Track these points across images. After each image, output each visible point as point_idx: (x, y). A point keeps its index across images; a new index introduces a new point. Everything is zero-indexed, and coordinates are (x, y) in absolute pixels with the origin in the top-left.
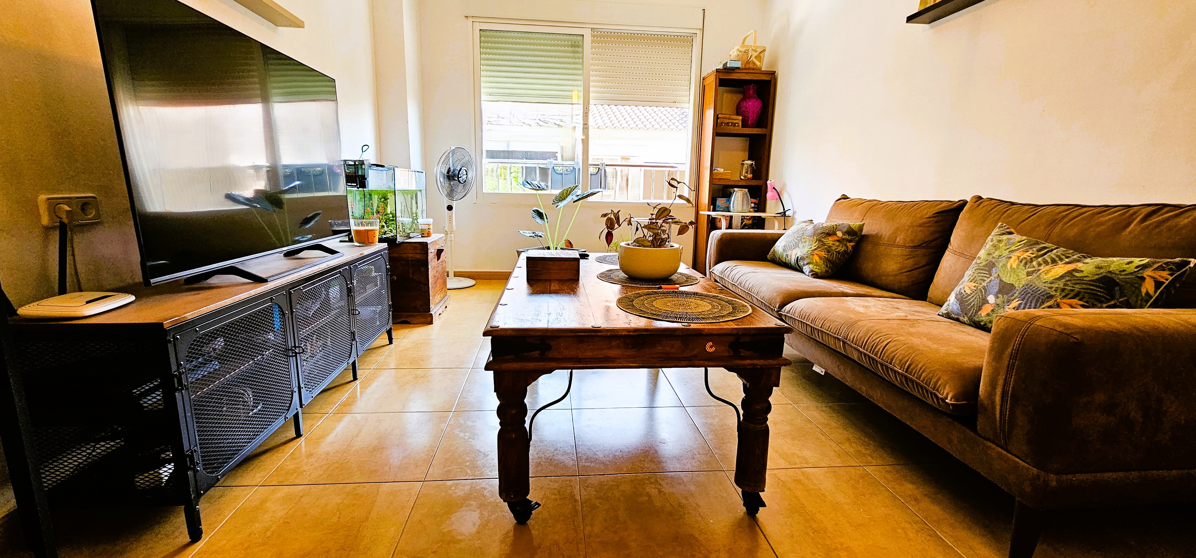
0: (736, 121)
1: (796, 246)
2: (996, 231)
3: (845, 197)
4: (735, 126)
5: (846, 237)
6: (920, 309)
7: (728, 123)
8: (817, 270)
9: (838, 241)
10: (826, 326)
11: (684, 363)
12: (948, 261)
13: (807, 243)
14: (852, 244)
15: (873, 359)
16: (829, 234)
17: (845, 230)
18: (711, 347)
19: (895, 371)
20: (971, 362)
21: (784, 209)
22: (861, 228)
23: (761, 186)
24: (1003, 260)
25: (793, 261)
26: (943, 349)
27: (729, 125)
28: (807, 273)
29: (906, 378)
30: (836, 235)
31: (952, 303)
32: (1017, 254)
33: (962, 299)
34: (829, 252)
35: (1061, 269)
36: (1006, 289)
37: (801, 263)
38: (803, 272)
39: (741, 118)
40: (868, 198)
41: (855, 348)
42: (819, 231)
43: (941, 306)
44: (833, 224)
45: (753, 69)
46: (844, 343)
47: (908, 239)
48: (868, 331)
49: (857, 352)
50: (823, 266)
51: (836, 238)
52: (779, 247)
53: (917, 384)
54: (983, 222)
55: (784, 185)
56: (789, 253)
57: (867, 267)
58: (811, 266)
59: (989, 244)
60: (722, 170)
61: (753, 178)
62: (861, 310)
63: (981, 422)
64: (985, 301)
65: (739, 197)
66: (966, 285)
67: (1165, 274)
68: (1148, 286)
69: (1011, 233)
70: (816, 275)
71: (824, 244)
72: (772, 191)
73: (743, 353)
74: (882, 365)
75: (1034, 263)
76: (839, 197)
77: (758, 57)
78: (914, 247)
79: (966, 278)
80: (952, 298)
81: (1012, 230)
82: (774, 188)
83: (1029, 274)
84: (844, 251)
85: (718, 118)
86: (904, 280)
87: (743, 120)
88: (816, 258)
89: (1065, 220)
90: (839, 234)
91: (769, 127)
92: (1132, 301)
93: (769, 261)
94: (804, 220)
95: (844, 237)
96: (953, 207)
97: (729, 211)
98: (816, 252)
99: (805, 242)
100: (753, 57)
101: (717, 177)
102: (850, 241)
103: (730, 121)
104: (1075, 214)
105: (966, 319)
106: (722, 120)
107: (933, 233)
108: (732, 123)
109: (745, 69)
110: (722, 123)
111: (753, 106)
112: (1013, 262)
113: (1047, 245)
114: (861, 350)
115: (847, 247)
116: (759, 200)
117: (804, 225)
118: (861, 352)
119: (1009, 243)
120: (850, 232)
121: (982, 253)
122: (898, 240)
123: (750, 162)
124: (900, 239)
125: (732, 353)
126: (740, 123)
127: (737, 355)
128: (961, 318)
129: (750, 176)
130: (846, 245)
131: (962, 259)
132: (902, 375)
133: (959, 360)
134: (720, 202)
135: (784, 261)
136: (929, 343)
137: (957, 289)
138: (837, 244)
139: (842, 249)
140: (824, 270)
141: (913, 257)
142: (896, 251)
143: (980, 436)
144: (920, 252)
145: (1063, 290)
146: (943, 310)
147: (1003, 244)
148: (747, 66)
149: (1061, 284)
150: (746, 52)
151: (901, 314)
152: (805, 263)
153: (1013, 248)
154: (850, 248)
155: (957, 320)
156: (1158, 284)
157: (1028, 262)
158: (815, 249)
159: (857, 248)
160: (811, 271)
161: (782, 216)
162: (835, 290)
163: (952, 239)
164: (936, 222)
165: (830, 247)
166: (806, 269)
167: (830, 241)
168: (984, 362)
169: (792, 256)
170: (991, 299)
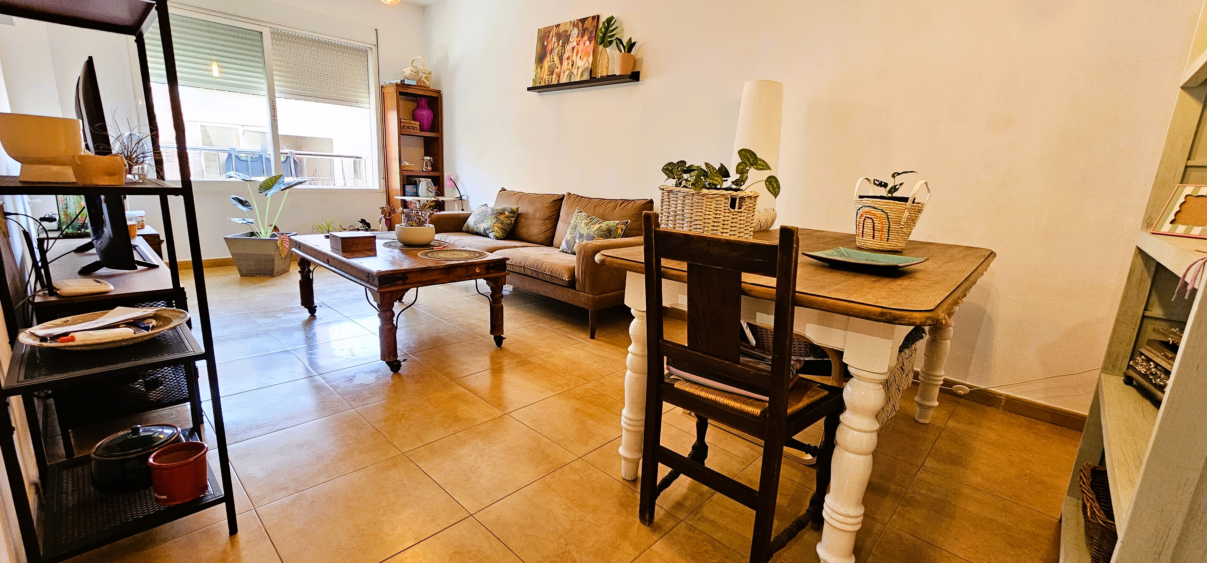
0: (415, 126)
1: (483, 221)
2: (577, 211)
3: (503, 190)
4: (414, 129)
5: (510, 215)
6: (551, 250)
7: (409, 127)
8: (498, 235)
9: (506, 217)
10: (514, 262)
11: (468, 278)
12: (560, 224)
13: (490, 219)
14: (514, 219)
15: (538, 271)
16: (501, 214)
17: (509, 211)
18: (478, 270)
19: (547, 274)
20: (572, 265)
21: (460, 195)
22: (518, 209)
23: (439, 177)
24: (580, 223)
25: (482, 231)
26: (563, 262)
27: (410, 129)
28: (492, 238)
29: (551, 276)
30: (505, 214)
31: (564, 245)
32: (584, 221)
33: (567, 243)
34: (502, 224)
35: (597, 226)
36: (581, 236)
37: (487, 232)
38: (489, 237)
39: (418, 123)
40: (518, 191)
41: (529, 269)
42: (496, 212)
43: (559, 248)
44: (503, 207)
45: (424, 87)
46: (524, 267)
47: (542, 215)
48: (533, 260)
49: (531, 271)
50: (501, 233)
51: (505, 216)
52: (471, 222)
53: (555, 277)
54: (572, 207)
55: (457, 177)
56: (479, 226)
57: (523, 232)
58: (494, 233)
59: (574, 217)
60: (407, 164)
61: (432, 170)
62: (528, 252)
63: (577, 286)
64: (575, 242)
65: (424, 185)
66: (568, 236)
67: (623, 226)
68: (620, 231)
69: (581, 212)
70: (498, 238)
71: (499, 220)
72: (449, 181)
73: (491, 271)
74: (541, 273)
75: (589, 225)
76: (500, 190)
77: (426, 78)
78: (545, 219)
79: (568, 233)
80: (564, 243)
81: (582, 210)
82: (451, 179)
83: (588, 229)
84: (510, 223)
85: (401, 122)
86: (542, 237)
87: (420, 125)
88: (496, 228)
89: (599, 206)
90: (507, 213)
91: (440, 132)
92: (616, 236)
93: (464, 232)
94: (483, 204)
95: (509, 215)
96: (560, 198)
97: (417, 196)
98: (495, 224)
99: (488, 219)
100: (423, 77)
101: (404, 169)
102: (513, 217)
103: (411, 125)
104: (602, 203)
105: (569, 251)
106: (405, 124)
107: (552, 212)
108: (412, 127)
109: (418, 86)
110: (404, 126)
111: (426, 113)
112: (583, 225)
113: (593, 217)
114: (532, 269)
115: (512, 221)
116: (438, 187)
117: (483, 207)
118: (532, 270)
119: (581, 216)
120: (512, 212)
121: (572, 221)
122: (537, 216)
123: (428, 158)
124: (538, 215)
125: (486, 272)
126: (418, 128)
127: (488, 273)
128: (568, 251)
129: (430, 168)
130: (511, 219)
131: (566, 225)
132: (550, 275)
133: (568, 265)
134: (409, 188)
135: (476, 231)
136: (558, 261)
137: (565, 238)
138: (506, 219)
139: (509, 222)
140: (501, 235)
141: (545, 225)
142: (536, 222)
143: (577, 291)
144: (547, 222)
145: (598, 234)
146: (561, 249)
147: (579, 217)
148: (419, 84)
149: (596, 233)
150: (417, 73)
151: (545, 252)
152: (490, 231)
153: (582, 219)
154: (513, 221)
155: (566, 252)
156: (622, 230)
157: (587, 224)
158: (495, 223)
159: (516, 221)
160: (495, 236)
161: (460, 200)
162: (510, 245)
163: (560, 214)
164: (553, 206)
165: (502, 221)
166: (491, 235)
167: (502, 217)
168: (576, 265)
169: (481, 227)
170: (577, 241)
